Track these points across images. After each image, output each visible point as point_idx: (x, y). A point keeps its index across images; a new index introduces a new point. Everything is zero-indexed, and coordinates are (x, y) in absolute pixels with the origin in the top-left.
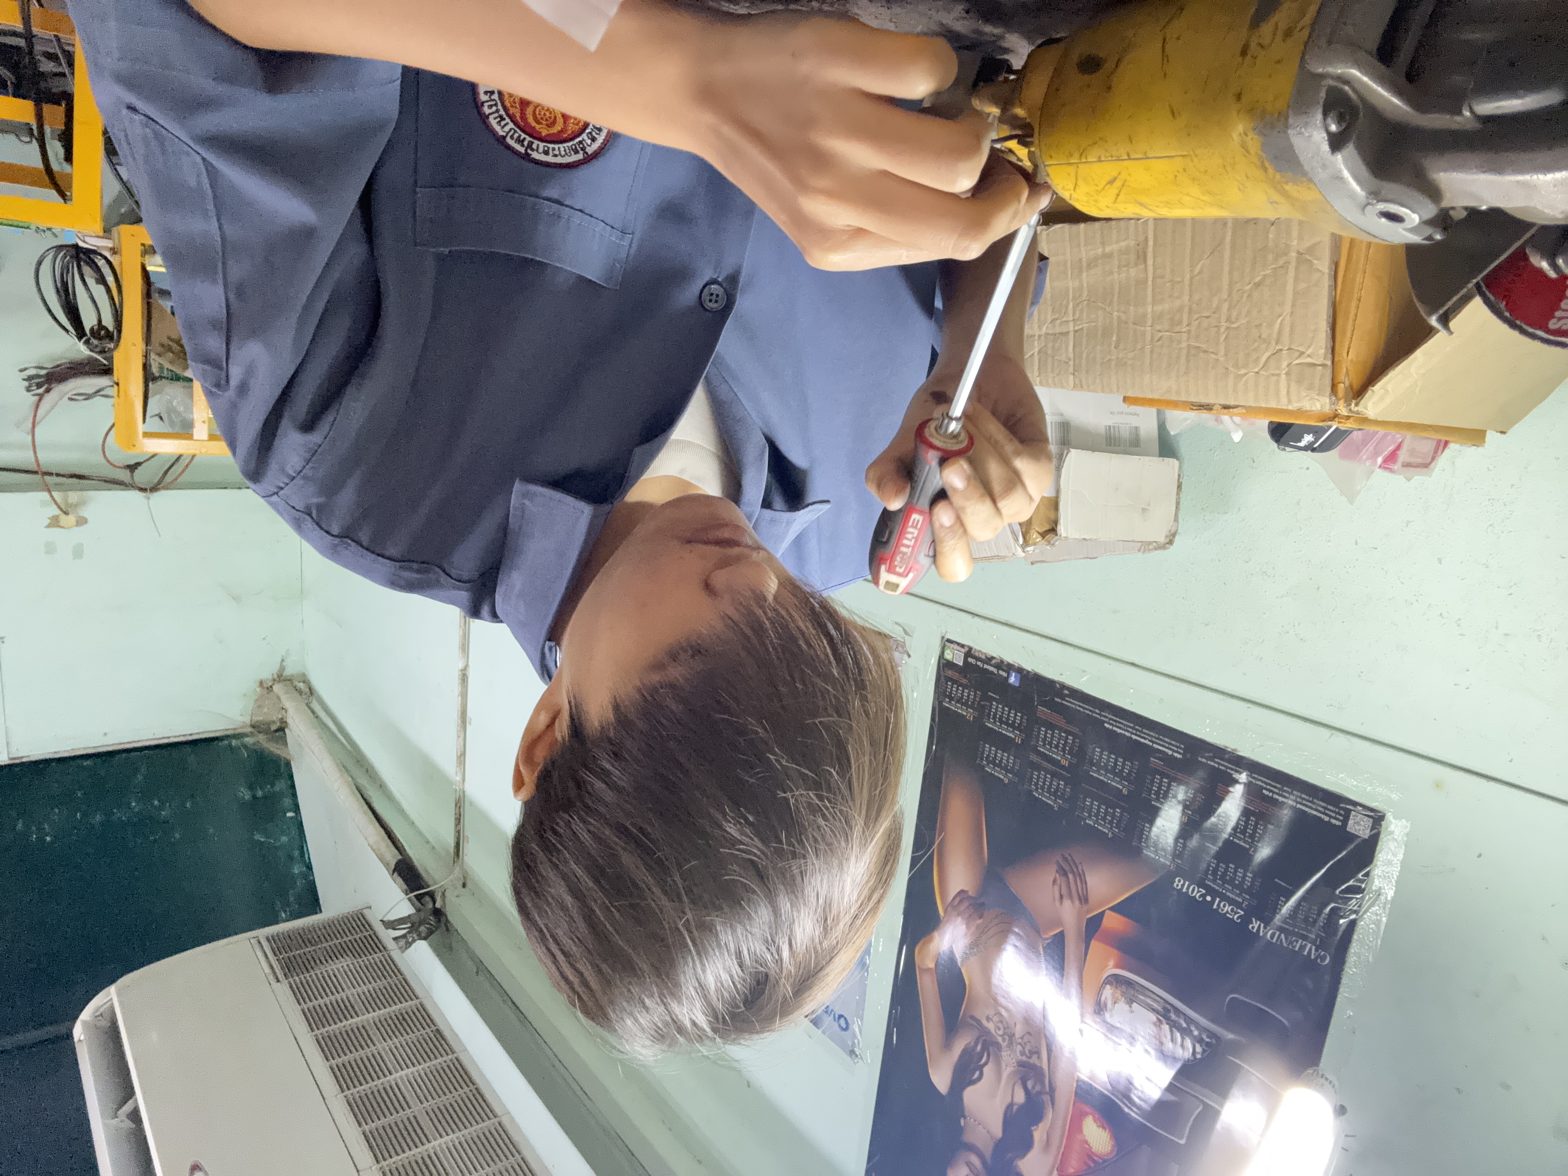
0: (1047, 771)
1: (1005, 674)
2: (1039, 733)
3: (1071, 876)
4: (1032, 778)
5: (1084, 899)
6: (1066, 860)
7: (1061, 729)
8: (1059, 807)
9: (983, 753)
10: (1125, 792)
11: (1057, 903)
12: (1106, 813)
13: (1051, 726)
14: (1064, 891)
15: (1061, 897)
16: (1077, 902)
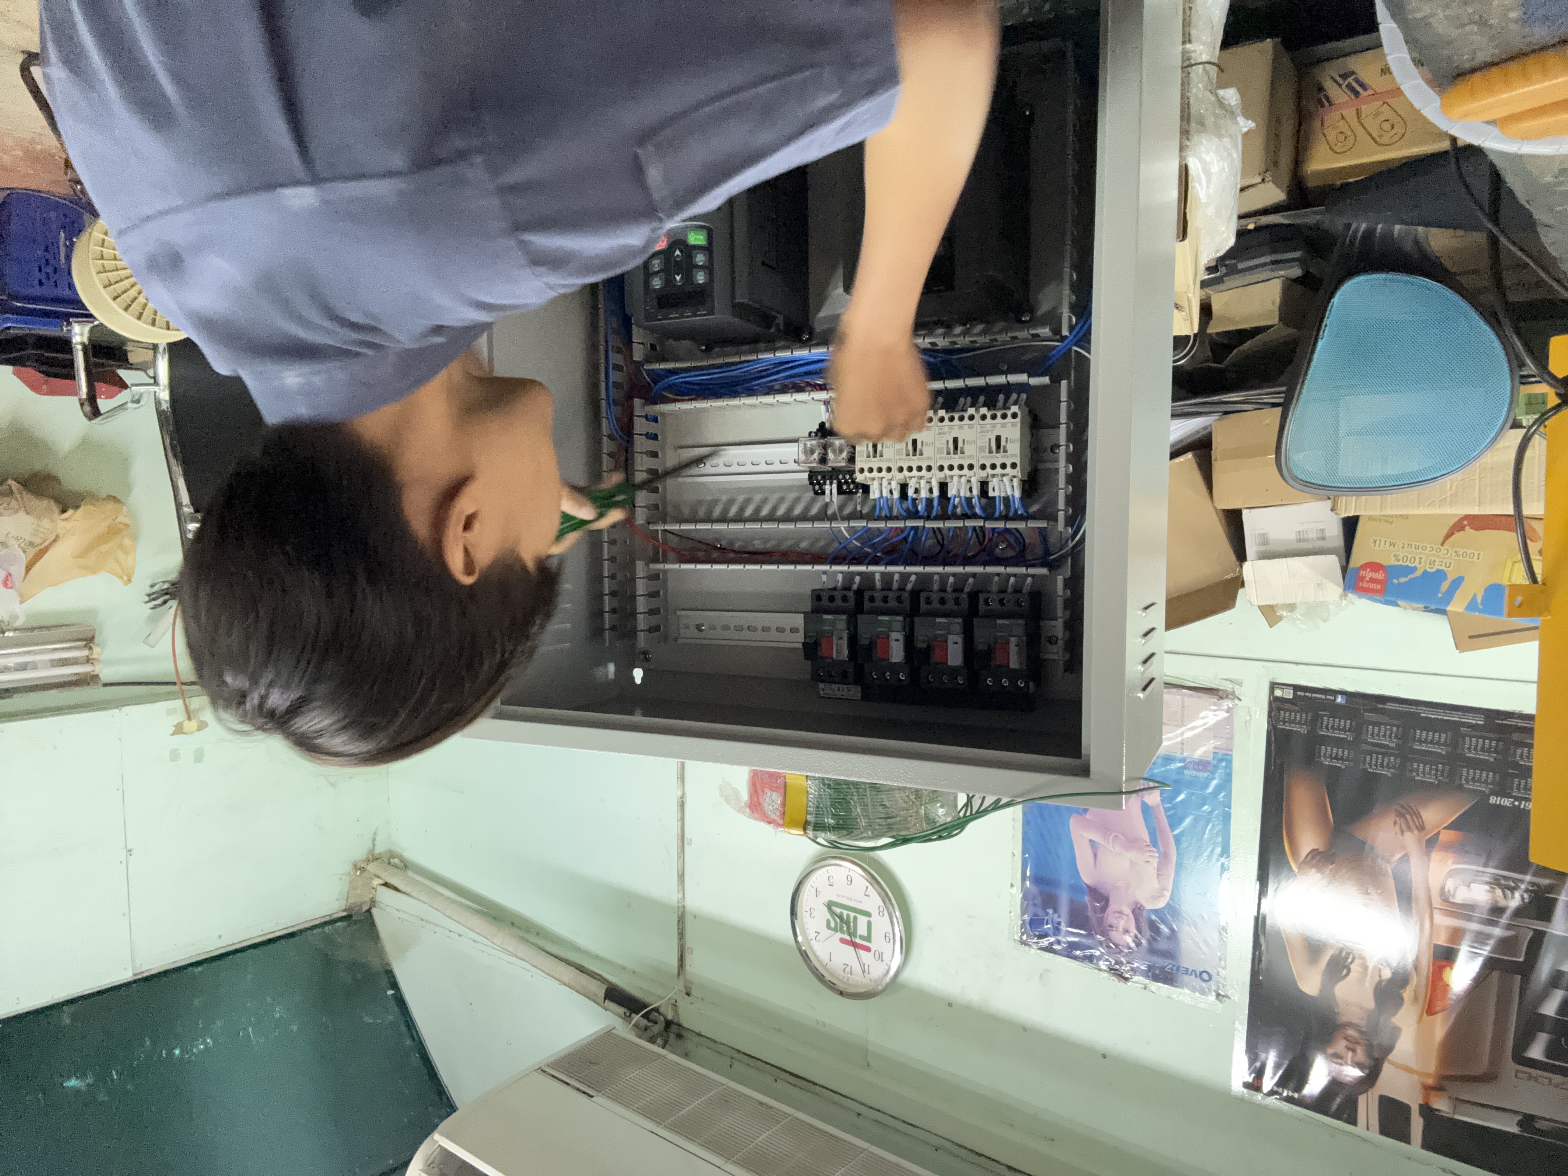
0: (1378, 753)
1: (1332, 698)
2: (1367, 730)
3: (1408, 817)
4: (1365, 760)
5: (1421, 828)
6: (1402, 806)
7: (1386, 724)
8: (1392, 774)
9: (1320, 753)
10: (1444, 753)
11: (1400, 836)
12: (1431, 769)
13: (1376, 724)
14: (1404, 827)
15: (1402, 831)
16: (1416, 832)
